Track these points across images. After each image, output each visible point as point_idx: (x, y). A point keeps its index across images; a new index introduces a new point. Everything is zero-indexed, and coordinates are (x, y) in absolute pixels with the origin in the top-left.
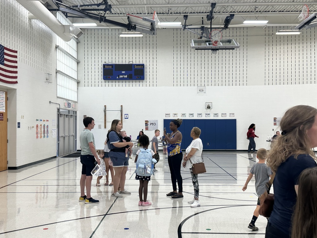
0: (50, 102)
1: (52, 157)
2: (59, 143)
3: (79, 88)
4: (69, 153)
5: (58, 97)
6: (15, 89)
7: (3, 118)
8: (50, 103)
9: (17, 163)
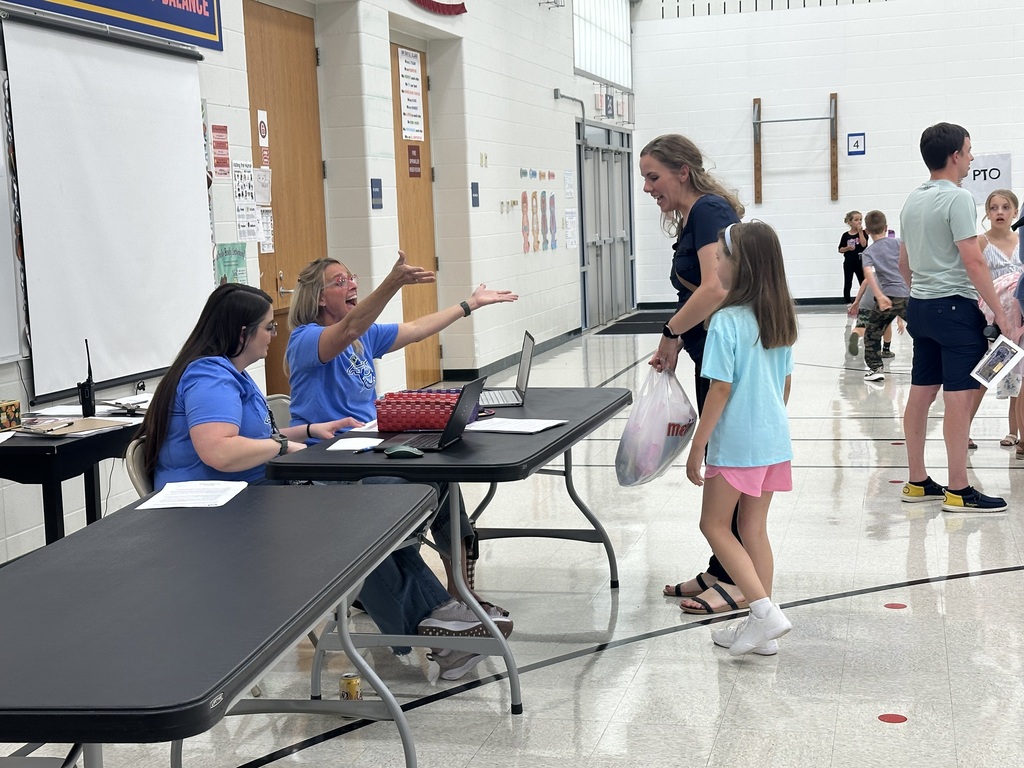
0: (556, 94)
1: (570, 333)
2: (584, 274)
3: (640, 25)
4: (615, 315)
5: (578, 73)
6: (458, 40)
7: (419, 166)
8: (556, 97)
9: (477, 355)
